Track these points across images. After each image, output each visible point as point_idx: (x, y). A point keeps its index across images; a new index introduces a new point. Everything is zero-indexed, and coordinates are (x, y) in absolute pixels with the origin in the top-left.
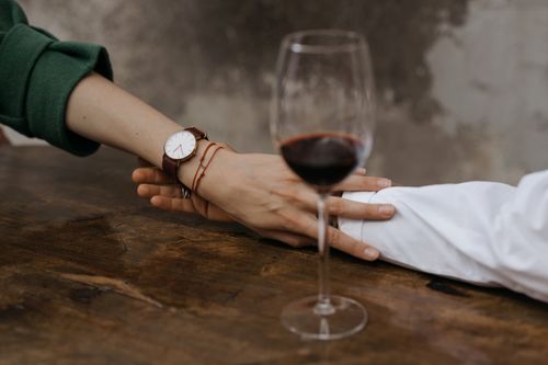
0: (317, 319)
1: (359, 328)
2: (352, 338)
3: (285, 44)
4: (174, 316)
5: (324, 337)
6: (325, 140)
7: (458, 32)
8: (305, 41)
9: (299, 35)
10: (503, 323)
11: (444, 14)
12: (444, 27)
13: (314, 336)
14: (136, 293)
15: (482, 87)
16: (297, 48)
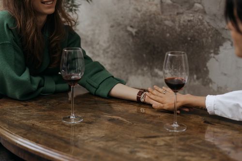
0: (173, 127)
1: (184, 130)
2: (183, 132)
3: (167, 54)
4: (135, 125)
5: (175, 131)
6: (176, 79)
7: (216, 56)
8: (171, 53)
9: (170, 52)
10: (223, 131)
11: (212, 51)
12: (212, 55)
13: (173, 131)
14: (125, 120)
15: (225, 75)
16: (169, 55)
